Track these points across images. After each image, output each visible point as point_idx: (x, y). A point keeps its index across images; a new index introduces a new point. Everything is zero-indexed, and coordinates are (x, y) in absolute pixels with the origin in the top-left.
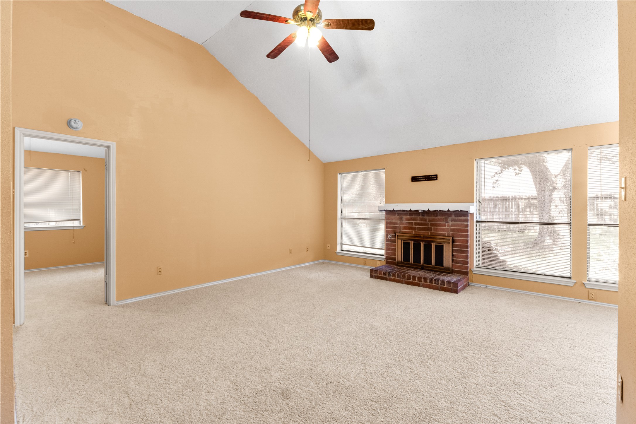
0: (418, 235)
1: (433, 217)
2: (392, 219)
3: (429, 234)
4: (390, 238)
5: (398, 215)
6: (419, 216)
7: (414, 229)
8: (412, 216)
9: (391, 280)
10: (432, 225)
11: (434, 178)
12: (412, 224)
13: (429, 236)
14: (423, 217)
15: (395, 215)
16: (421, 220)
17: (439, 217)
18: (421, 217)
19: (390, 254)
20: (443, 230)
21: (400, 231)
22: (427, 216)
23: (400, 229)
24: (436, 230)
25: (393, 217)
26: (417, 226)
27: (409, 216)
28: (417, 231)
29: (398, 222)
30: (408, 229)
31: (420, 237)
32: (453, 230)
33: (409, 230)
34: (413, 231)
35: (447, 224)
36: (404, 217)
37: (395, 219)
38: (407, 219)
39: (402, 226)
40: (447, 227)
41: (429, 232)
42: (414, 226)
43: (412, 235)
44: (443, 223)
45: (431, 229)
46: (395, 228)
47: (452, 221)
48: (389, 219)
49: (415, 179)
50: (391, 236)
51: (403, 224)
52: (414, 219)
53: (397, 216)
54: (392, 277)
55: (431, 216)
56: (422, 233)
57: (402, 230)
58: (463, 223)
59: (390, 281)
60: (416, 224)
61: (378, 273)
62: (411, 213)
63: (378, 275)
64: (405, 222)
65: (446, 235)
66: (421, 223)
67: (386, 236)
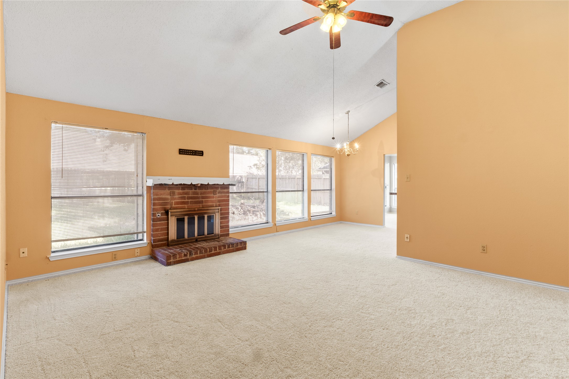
0: (192, 209)
1: (204, 191)
2: (161, 194)
3: (201, 207)
4: (159, 217)
5: (169, 190)
6: (192, 189)
7: (187, 203)
8: (184, 190)
9: (193, 259)
10: (203, 198)
11: (200, 153)
12: (184, 198)
13: (201, 209)
14: (195, 191)
15: (166, 189)
16: (194, 193)
17: (209, 190)
18: (193, 190)
19: (159, 235)
20: (212, 202)
21: (171, 207)
22: (199, 189)
23: (171, 205)
24: (206, 202)
25: (162, 192)
26: (189, 200)
27: (181, 190)
28: (189, 205)
29: (169, 197)
30: (180, 204)
31: (195, 210)
32: (219, 201)
33: (182, 205)
34: (186, 206)
35: (215, 196)
36: (177, 191)
37: (165, 194)
38: (179, 194)
39: (173, 201)
40: (215, 199)
41: (201, 205)
42: (187, 200)
43: (185, 210)
44: (212, 195)
45: (202, 202)
46: (166, 204)
47: (219, 193)
48: (157, 195)
49: (182, 152)
50: (160, 215)
51: (175, 199)
52: (186, 193)
53: (167, 191)
54: (194, 256)
55: (203, 190)
56: (196, 206)
57: (174, 206)
58: (226, 194)
59: (192, 261)
60: (189, 198)
61: (178, 256)
62: (183, 186)
63: (178, 259)
64: (177, 196)
65: (215, 205)
66: (194, 197)
67: (154, 215)
